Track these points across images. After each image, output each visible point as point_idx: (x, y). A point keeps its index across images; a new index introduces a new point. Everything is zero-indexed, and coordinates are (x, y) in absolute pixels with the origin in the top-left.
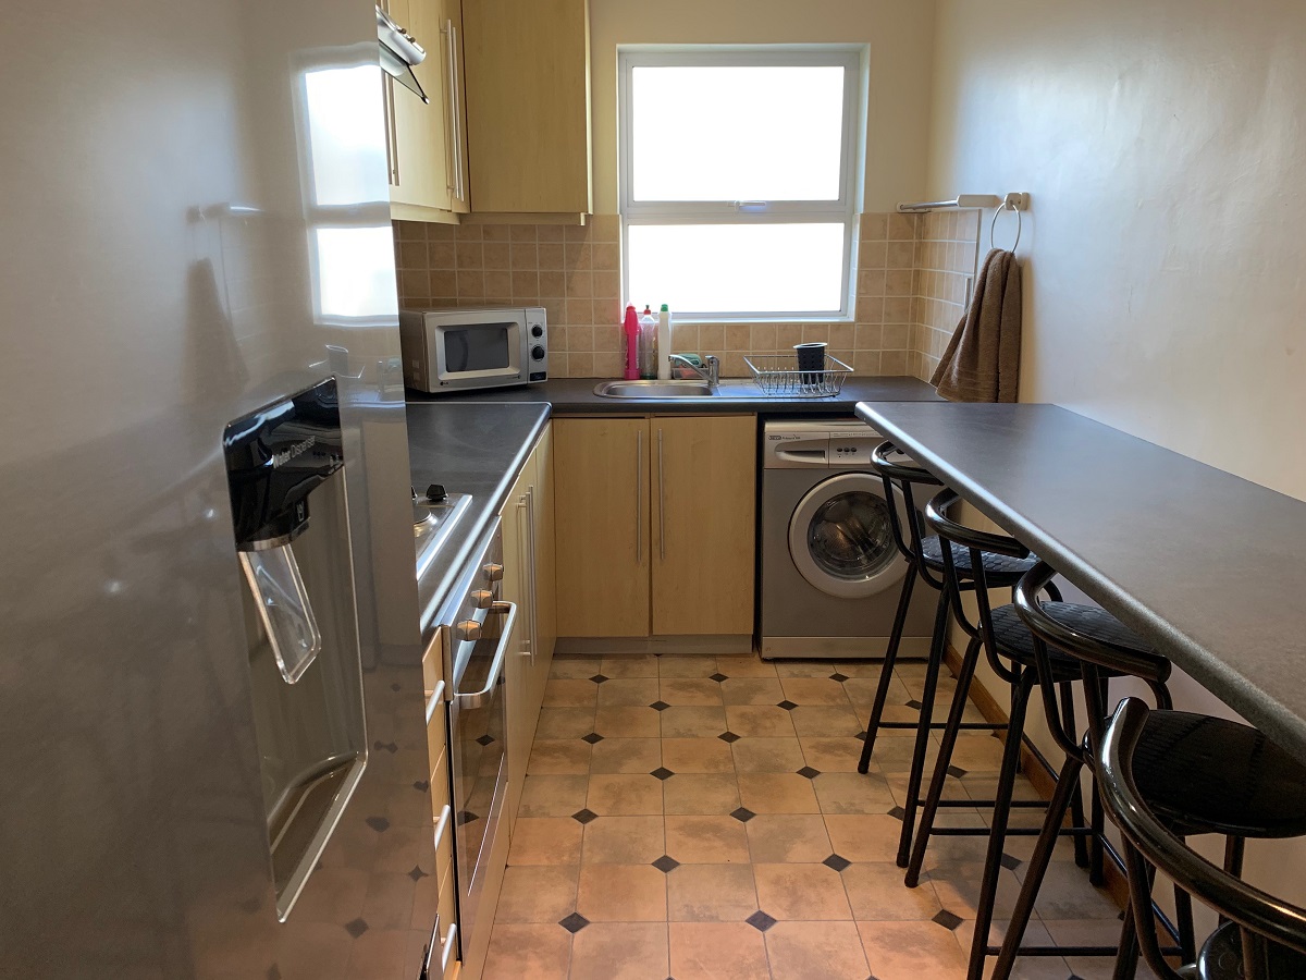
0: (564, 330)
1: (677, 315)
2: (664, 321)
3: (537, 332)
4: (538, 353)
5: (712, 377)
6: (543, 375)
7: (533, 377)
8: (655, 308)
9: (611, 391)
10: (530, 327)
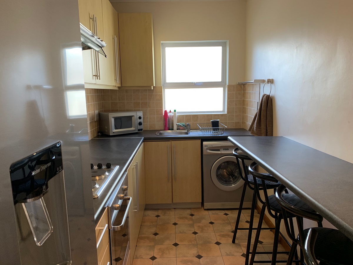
0: (147, 117)
1: (178, 113)
2: (175, 114)
3: (140, 118)
4: (140, 124)
5: (188, 129)
6: (142, 130)
7: (139, 130)
8: (172, 111)
9: (161, 134)
10: (138, 117)
